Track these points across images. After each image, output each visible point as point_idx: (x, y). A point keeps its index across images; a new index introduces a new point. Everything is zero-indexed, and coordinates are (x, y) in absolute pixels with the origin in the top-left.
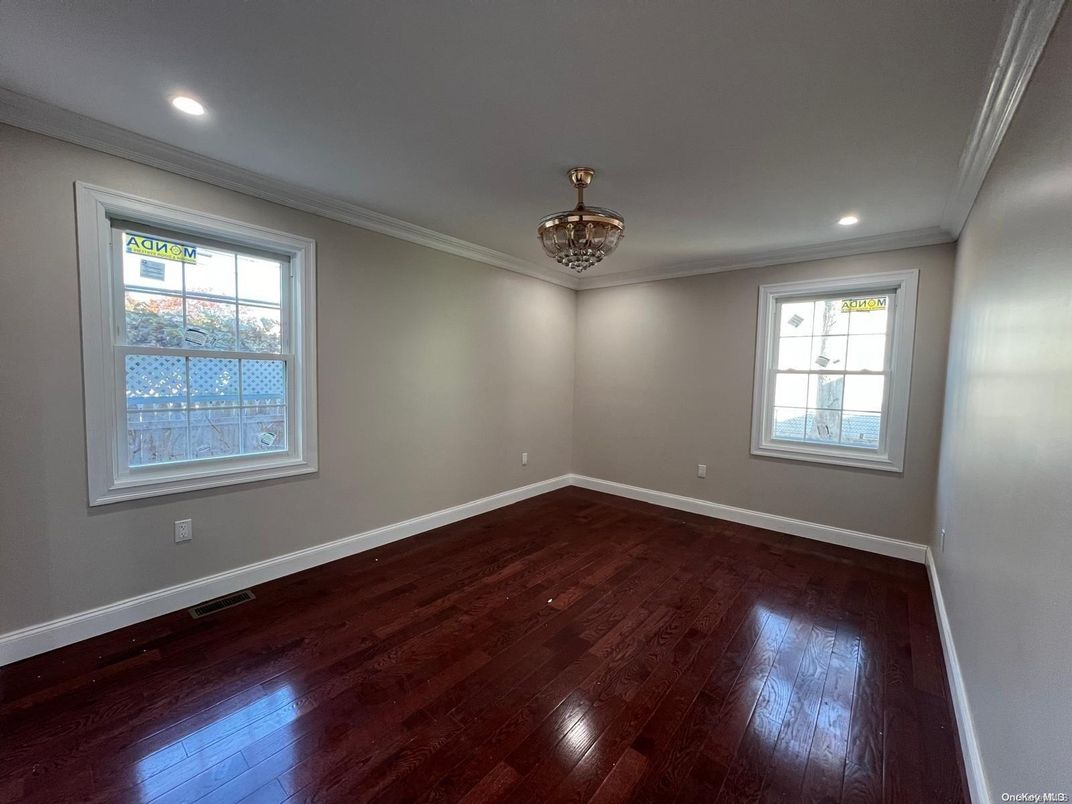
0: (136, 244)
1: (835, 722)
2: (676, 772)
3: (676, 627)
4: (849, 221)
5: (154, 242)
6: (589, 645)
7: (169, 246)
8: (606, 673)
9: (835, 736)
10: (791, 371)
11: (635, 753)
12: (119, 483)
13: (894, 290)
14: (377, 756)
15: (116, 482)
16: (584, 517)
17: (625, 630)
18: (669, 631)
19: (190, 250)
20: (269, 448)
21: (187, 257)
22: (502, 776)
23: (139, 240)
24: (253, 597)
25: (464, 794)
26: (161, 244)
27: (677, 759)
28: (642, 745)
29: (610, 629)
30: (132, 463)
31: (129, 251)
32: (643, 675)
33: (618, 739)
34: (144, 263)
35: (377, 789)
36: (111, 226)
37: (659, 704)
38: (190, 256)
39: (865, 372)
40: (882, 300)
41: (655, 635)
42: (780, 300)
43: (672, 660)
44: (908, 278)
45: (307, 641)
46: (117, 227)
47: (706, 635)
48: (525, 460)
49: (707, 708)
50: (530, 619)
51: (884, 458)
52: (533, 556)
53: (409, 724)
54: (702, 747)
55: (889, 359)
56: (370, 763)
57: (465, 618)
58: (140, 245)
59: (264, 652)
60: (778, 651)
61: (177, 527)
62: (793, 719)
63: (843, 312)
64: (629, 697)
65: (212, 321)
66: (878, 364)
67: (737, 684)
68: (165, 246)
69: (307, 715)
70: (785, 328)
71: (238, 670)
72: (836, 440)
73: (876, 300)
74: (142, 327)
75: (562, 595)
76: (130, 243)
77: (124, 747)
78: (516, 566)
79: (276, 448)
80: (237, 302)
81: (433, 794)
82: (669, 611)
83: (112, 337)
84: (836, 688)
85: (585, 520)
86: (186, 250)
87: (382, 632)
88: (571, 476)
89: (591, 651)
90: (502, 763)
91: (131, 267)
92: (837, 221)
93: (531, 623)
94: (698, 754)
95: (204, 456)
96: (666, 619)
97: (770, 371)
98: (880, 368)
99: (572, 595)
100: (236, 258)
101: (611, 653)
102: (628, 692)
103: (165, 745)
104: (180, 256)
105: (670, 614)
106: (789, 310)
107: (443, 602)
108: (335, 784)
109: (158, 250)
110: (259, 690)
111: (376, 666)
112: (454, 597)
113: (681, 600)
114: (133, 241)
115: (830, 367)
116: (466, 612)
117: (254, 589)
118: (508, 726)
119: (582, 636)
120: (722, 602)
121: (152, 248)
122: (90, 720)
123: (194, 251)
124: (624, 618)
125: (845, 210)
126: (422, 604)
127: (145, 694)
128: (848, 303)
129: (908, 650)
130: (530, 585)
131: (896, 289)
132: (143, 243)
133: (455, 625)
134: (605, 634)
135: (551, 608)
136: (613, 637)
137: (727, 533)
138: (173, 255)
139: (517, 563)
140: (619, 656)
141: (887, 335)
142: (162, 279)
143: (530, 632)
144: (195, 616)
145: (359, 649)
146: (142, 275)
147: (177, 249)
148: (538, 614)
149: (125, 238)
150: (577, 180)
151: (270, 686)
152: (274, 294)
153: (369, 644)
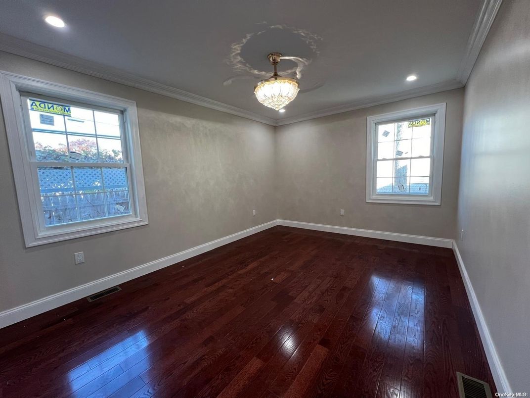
0: (36, 105)
1: (417, 324)
2: (342, 354)
3: (336, 287)
4: (412, 78)
5: (46, 104)
6: (293, 298)
7: (55, 106)
8: (304, 311)
9: (418, 330)
10: (384, 160)
11: (320, 346)
12: (41, 234)
13: (434, 115)
14: (191, 360)
15: (39, 235)
16: (286, 239)
17: (310, 289)
18: (333, 289)
19: (67, 108)
20: (121, 213)
21: (66, 112)
22: (255, 364)
23: (38, 103)
24: (120, 289)
25: (236, 375)
26: (50, 105)
27: (342, 348)
28: (324, 343)
29: (303, 290)
30: (47, 225)
31: (32, 109)
32: (322, 310)
33: (312, 341)
34: (42, 116)
35: (191, 376)
36: (20, 95)
37: (331, 323)
38: (67, 112)
39: (421, 157)
40: (428, 120)
41: (326, 290)
42: (377, 124)
43: (335, 302)
44: (440, 108)
45: (150, 308)
46: (24, 96)
47: (351, 289)
48: (254, 214)
49: (354, 323)
50: (263, 288)
51: (431, 198)
52: (262, 259)
53: (205, 343)
54: (354, 341)
55: (432, 150)
56: (187, 364)
57: (231, 290)
58: (39, 106)
59: (128, 315)
60: (387, 294)
61: (76, 257)
62: (397, 324)
63: (409, 127)
64: (315, 322)
65: (87, 154)
66: (427, 152)
67: (368, 311)
68: (53, 106)
69: (153, 343)
70: (381, 138)
71: (115, 325)
72: (408, 191)
73: (425, 120)
74: (48, 157)
75: (278, 276)
76: (32, 105)
77: (56, 368)
78: (254, 265)
79: (126, 213)
80: (96, 136)
81: (220, 376)
82: (331, 280)
83: (28, 156)
84: (416, 308)
85: (286, 241)
86: (65, 108)
87: (188, 301)
88: (278, 220)
89: (295, 301)
90: (255, 358)
91: (35, 118)
92: (406, 78)
93: (264, 290)
94: (352, 345)
95: (86, 219)
96: (331, 283)
97: (374, 160)
98: (428, 155)
99: (283, 276)
100: (93, 113)
101: (305, 301)
102: (315, 319)
103: (78, 365)
104: (61, 112)
105: (332, 280)
106: (382, 128)
107: (219, 284)
108: (169, 376)
109: (49, 108)
110: (127, 334)
111: (187, 317)
112: (224, 281)
113: (337, 274)
114: (34, 104)
115: (404, 156)
116: (231, 288)
117: (120, 286)
118: (256, 340)
119: (290, 294)
120: (357, 273)
121: (45, 108)
122: (37, 356)
123: (69, 109)
124: (310, 284)
125: (410, 73)
126: (208, 286)
127: (66, 341)
128: (412, 122)
129: (449, 288)
130: (262, 272)
131: (435, 114)
132: (40, 105)
133: (226, 294)
134: (301, 293)
135: (274, 283)
136: (305, 294)
137: (356, 241)
138: (57, 112)
139: (254, 263)
140: (309, 303)
141: (431, 138)
142: (53, 125)
143: (264, 294)
144: (90, 301)
145: (178, 310)
146: (41, 123)
147: (59, 108)
148: (267, 286)
149: (29, 102)
150: (273, 60)
151: (132, 331)
152: (116, 131)
153: (182, 307)
